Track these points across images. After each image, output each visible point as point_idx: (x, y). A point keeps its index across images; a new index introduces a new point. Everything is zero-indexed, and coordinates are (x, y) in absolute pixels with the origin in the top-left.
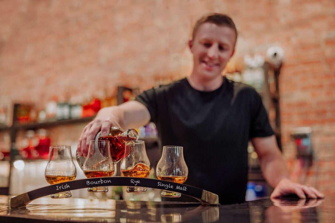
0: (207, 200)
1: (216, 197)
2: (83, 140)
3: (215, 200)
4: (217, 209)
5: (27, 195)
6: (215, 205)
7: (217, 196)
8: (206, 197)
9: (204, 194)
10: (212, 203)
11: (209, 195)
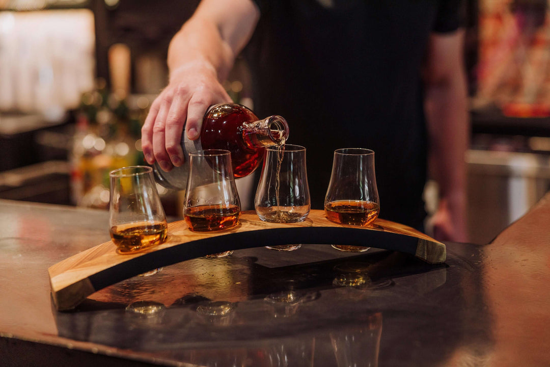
0: (426, 257)
3: (441, 254)
4: (444, 272)
5: (88, 282)
6: (440, 265)
7: (444, 246)
8: (424, 250)
9: (420, 246)
10: (434, 261)
11: (430, 247)
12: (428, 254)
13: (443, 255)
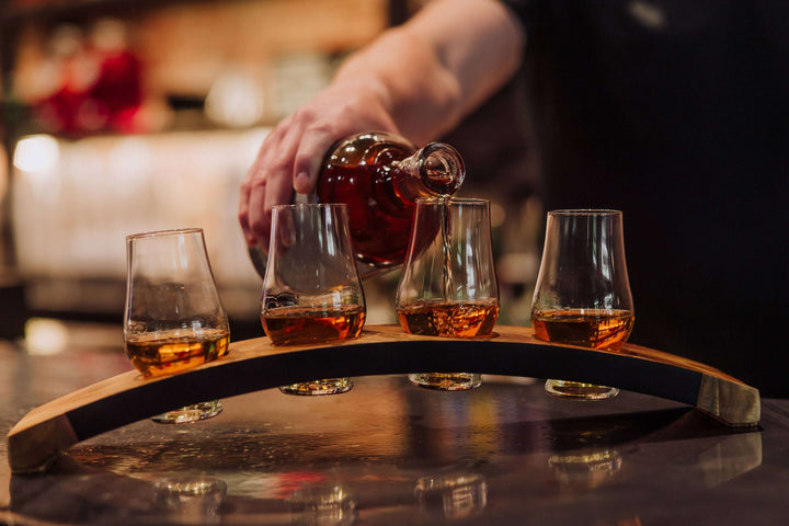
0: (718, 411)
1: (753, 396)
2: (256, 188)
3: (749, 406)
4: (756, 440)
5: (67, 422)
6: (748, 428)
7: (756, 392)
8: (715, 398)
9: (705, 389)
10: (736, 420)
11: (726, 390)
12: (722, 406)
13: (754, 409)
